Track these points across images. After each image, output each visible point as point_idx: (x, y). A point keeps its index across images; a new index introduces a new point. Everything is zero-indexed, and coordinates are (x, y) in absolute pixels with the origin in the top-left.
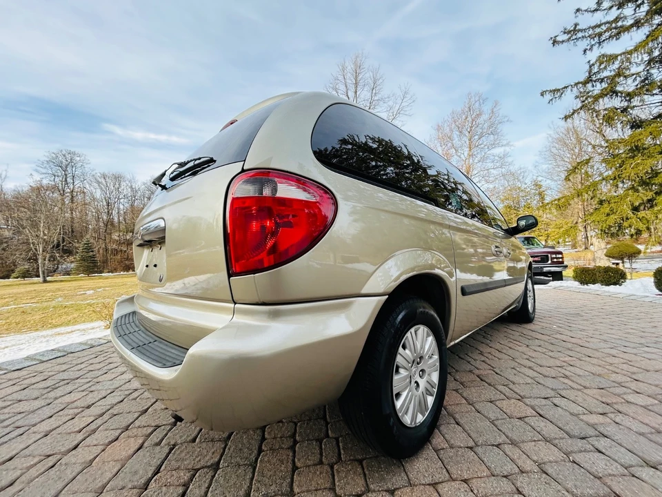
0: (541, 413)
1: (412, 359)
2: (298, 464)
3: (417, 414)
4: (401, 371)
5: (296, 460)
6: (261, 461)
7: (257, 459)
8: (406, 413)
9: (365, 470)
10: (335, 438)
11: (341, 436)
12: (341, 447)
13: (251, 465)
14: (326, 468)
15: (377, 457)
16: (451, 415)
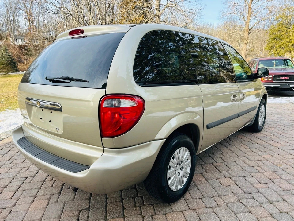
0: (237, 183)
1: (177, 163)
2: (125, 207)
3: (178, 185)
4: (171, 168)
5: (124, 206)
6: (108, 206)
7: (106, 206)
8: (173, 185)
9: (155, 208)
10: (141, 197)
11: (144, 196)
12: (144, 200)
13: (104, 208)
14: (138, 208)
15: (160, 203)
16: (196, 185)
